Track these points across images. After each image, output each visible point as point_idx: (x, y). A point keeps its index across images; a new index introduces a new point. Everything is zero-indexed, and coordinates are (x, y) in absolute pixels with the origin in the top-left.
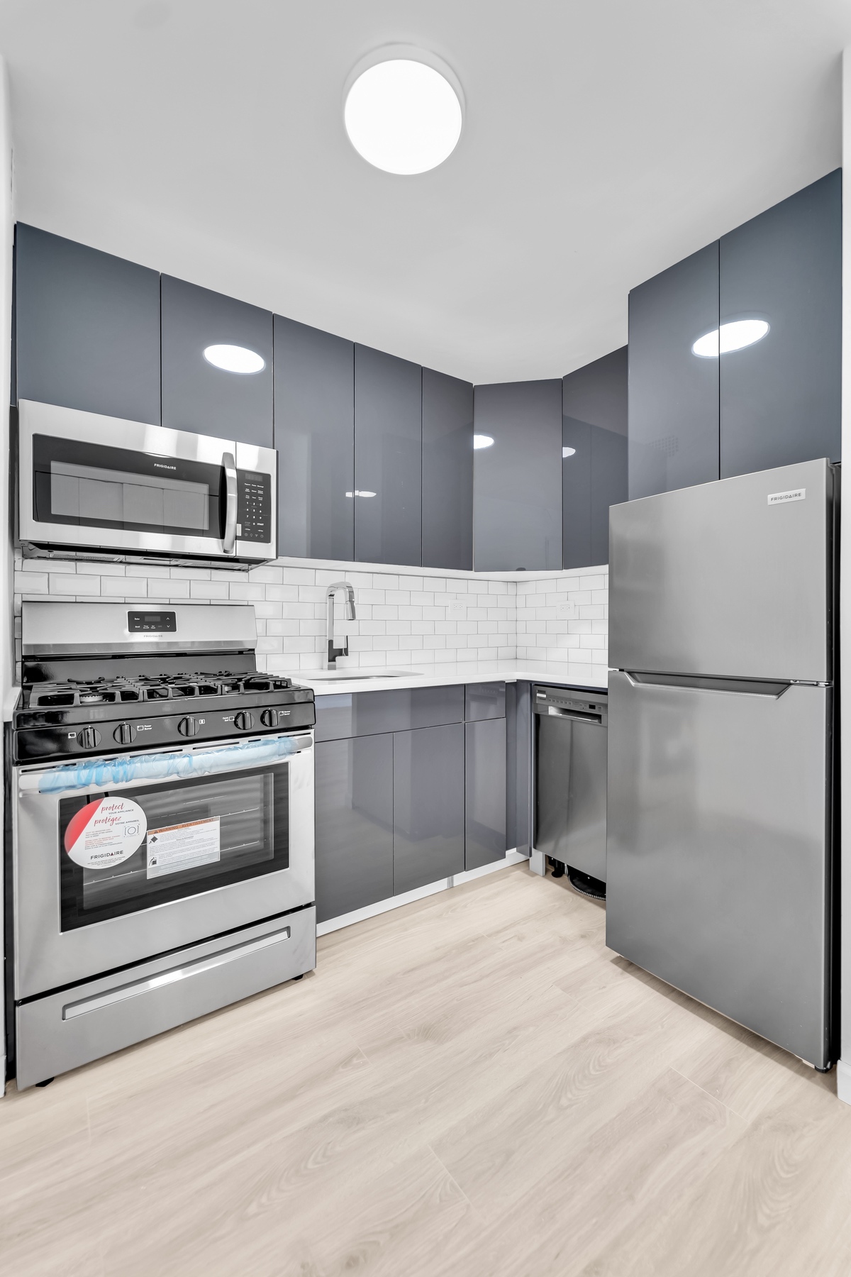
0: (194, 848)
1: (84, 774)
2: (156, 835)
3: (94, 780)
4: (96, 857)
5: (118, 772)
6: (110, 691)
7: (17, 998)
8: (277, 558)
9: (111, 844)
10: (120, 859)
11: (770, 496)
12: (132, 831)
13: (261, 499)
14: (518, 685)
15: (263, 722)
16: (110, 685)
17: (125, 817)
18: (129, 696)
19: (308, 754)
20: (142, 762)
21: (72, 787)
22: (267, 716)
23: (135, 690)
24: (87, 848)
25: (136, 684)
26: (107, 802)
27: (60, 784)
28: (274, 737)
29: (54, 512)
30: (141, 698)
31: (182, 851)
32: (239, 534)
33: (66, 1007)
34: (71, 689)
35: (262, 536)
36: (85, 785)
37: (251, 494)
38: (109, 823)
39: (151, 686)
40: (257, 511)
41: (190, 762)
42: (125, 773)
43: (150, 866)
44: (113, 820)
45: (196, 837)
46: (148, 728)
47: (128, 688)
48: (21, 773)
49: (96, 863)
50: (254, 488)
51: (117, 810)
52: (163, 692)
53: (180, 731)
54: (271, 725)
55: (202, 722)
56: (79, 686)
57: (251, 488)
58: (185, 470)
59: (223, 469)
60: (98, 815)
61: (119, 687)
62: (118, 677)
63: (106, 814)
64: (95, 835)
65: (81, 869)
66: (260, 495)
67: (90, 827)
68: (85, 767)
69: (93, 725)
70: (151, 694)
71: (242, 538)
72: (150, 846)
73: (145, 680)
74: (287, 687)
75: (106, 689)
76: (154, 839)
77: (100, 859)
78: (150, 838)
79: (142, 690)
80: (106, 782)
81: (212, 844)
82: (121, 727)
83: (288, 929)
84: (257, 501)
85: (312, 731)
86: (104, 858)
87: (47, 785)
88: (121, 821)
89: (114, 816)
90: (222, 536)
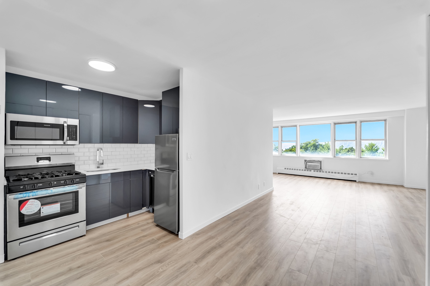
0: (53, 209)
1: (25, 195)
2: (43, 207)
3: (27, 196)
4: (28, 212)
5: (33, 194)
6: (31, 177)
7: (8, 241)
8: (79, 144)
9: (32, 209)
10: (34, 212)
11: (172, 139)
12: (37, 206)
13: (74, 131)
14: (146, 170)
15: (72, 182)
16: (31, 176)
17: (35, 203)
18: (37, 178)
19: (84, 189)
20: (39, 192)
21: (22, 198)
22: (72, 181)
23: (38, 177)
24: (25, 210)
25: (39, 175)
26: (30, 200)
27: (19, 197)
28: (75, 185)
29: (16, 137)
30: (39, 179)
31: (50, 210)
32: (68, 139)
33: (20, 243)
34: (21, 177)
35: (75, 139)
36: (25, 197)
37: (71, 130)
38: (31, 205)
39: (42, 176)
40: (73, 134)
41: (52, 191)
42: (35, 194)
43: (41, 213)
44: (32, 204)
45: (54, 207)
46: (41, 185)
47: (36, 176)
48: (9, 195)
49: (28, 213)
50: (72, 129)
51: (33, 202)
52: (45, 177)
53: (49, 185)
54: (73, 183)
55: (55, 183)
56: (23, 177)
57: (71, 129)
58: (53, 126)
59: (63, 125)
60: (28, 203)
61: (34, 176)
62: (33, 173)
63: (30, 203)
64: (28, 207)
65: (24, 215)
66: (74, 130)
67: (26, 206)
68: (25, 194)
69: (27, 185)
70: (42, 178)
71: (69, 140)
72: (42, 209)
73: (41, 174)
74: (80, 174)
75: (30, 177)
76: (43, 208)
77: (29, 212)
78: (41, 208)
79: (40, 177)
80: (30, 196)
81: (58, 208)
82: (34, 185)
83: (78, 226)
84: (73, 132)
85: (85, 183)
86: (30, 212)
87: (16, 197)
88: (34, 204)
89: (32, 203)
90: (63, 140)
